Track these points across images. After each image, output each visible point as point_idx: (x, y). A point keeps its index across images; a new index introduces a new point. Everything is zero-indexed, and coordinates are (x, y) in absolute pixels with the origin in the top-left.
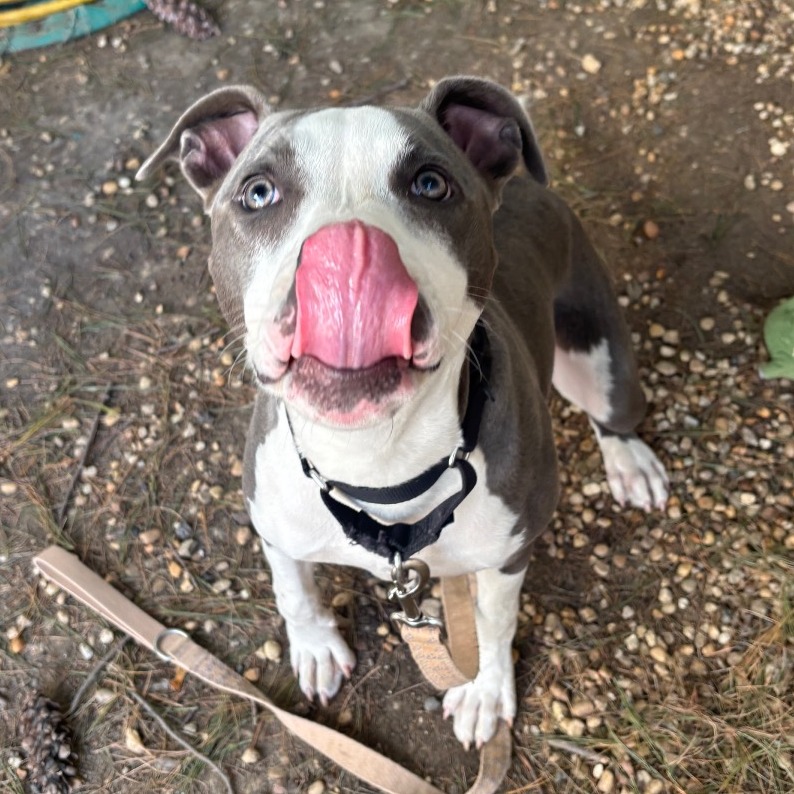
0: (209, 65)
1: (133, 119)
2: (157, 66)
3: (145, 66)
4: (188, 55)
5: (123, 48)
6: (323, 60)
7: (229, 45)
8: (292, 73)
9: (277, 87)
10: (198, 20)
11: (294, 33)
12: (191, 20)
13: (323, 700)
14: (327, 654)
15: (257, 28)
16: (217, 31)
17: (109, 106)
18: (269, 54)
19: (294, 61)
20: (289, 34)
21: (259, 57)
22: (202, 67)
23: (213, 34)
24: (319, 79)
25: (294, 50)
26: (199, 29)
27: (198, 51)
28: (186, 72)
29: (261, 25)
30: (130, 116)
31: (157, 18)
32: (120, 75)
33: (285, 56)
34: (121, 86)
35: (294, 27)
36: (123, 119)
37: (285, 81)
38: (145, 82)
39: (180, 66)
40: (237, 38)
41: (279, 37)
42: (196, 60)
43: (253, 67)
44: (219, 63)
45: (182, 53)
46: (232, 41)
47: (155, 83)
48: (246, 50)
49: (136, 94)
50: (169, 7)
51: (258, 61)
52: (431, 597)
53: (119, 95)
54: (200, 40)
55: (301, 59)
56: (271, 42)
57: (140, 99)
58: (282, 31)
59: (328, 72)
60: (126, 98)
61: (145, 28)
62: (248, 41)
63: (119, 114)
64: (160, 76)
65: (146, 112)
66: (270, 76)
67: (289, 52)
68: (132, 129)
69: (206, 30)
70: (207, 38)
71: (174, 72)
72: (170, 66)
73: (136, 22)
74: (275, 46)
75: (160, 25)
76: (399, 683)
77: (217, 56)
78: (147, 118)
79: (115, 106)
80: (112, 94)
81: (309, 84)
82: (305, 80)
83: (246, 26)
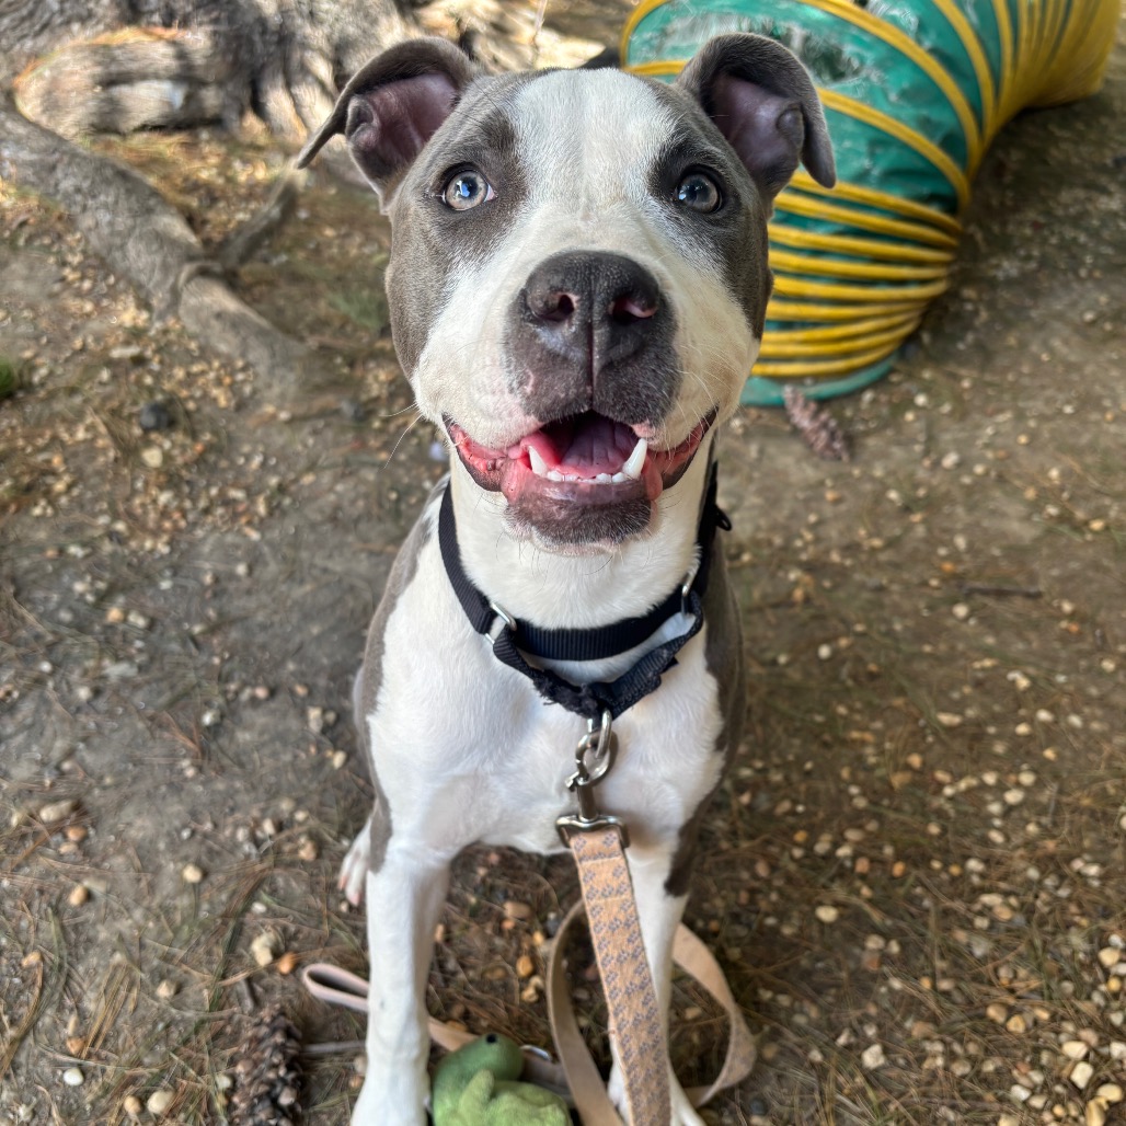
2: (766, 460)
3: (754, 456)
7: (851, 475)
8: (909, 528)
9: (886, 533)
10: (832, 436)
11: (928, 494)
12: (824, 435)
15: (889, 473)
16: (845, 457)
18: (891, 501)
19: (917, 517)
20: (922, 493)
21: (879, 497)
22: (813, 481)
23: (840, 458)
24: (936, 546)
25: (921, 509)
26: (828, 446)
27: (816, 466)
28: (794, 479)
37: (898, 532)
39: (790, 471)
40: (863, 472)
41: (910, 490)
42: (811, 473)
43: (868, 505)
44: (833, 486)
45: (798, 461)
46: (856, 472)
47: (756, 475)
48: (868, 487)
51: (877, 503)
54: (824, 457)
55: (925, 520)
56: (899, 491)
58: (916, 486)
59: (950, 544)
61: (771, 423)
62: (872, 479)
64: (765, 470)
66: (883, 520)
67: (915, 508)
69: (834, 450)
70: (832, 458)
71: (782, 473)
72: (780, 466)
73: (765, 414)
74: (902, 496)
77: (834, 479)
81: (923, 547)
82: (920, 541)
83: (878, 466)
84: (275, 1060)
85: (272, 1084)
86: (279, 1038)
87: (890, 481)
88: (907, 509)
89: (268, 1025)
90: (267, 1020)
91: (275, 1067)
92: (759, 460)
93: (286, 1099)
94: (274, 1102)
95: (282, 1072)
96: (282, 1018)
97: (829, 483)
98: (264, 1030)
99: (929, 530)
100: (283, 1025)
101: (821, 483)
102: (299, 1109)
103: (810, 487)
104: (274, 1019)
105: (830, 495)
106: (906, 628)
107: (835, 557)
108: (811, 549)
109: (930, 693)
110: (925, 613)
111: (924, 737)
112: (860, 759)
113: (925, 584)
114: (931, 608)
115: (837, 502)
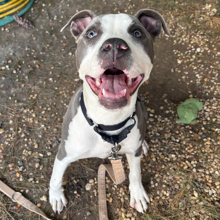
0: (31, 36)
1: (11, 50)
2: (17, 36)
3: (14, 36)
4: (26, 33)
5: (8, 31)
6: (61, 36)
7: (36, 31)
8: (53, 39)
9: (49, 42)
10: (28, 24)
11: (54, 28)
12: (26, 24)
13: (59, 212)
14: (60, 199)
15: (44, 27)
16: (34, 27)
17: (4, 46)
18: (47, 34)
19: (54, 35)
20: (53, 29)
21: (44, 34)
22: (29, 36)
23: (32, 28)
24: (60, 40)
25: (54, 33)
26: (29, 27)
27: (28, 32)
28: (25, 38)
29: (45, 26)
30: (10, 49)
31: (17, 23)
32: (7, 38)
33: (51, 34)
34: (7, 41)
35: (54, 27)
36: (8, 50)
37: (51, 41)
38: (14, 40)
39: (23, 36)
40: (39, 29)
41: (50, 29)
42: (28, 35)
43: (43, 37)
44: (34, 36)
45: (24, 33)
46: (37, 30)
47: (16, 40)
48: (41, 32)
49: (11, 43)
50: (21, 21)
51: (44, 35)
52: (89, 183)
53: (7, 43)
54: (29, 29)
55: (55, 35)
56: (48, 30)
57: (12, 44)
58: (51, 28)
59: (63, 39)
60: (9, 44)
61: (14, 26)
62: (41, 30)
63: (7, 48)
64: (18, 38)
65: (14, 48)
66: (47, 39)
67: (52, 33)
68: (10, 52)
69: (31, 27)
70: (31, 29)
71: (22, 37)
72: (21, 36)
73: (12, 24)
74: (49, 32)
75: (18, 25)
76: (80, 207)
77: (33, 34)
78: (14, 49)
79: (6, 46)
80: (5, 43)
81: (58, 42)
82: (57, 41)
83: (41, 26)
87: (45, 29)
99: (57, 37)
103: (29, 38)
107: (41, 53)
108: (35, 54)
109: (71, 76)
110: (64, 58)
111: (74, 85)
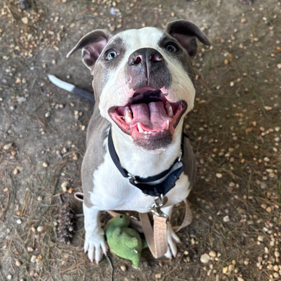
1: (204, 22)
2: (223, 7)
8: (268, 33)
9: (260, 35)
18: (264, 21)
19: (271, 28)
20: (275, 17)
21: (260, 20)
22: (238, 14)
23: (248, 4)
24: (276, 40)
28: (231, 14)
29: (267, 8)
35: (278, 15)
36: (201, 21)
37: (264, 34)
38: (215, 10)
39: (231, 10)
40: (256, 9)
41: (271, 16)
42: (237, 11)
43: (255, 23)
44: (245, 16)
45: (234, 6)
46: (253, 9)
47: (219, 12)
48: (257, 15)
49: (210, 13)
54: (242, 4)
55: (274, 29)
56: (267, 17)
57: (211, 16)
58: (273, 14)
60: (206, 13)
62: (259, 12)
63: (201, 18)
64: (222, 10)
65: (210, 22)
66: (259, 30)
67: (271, 24)
68: (202, 26)
70: (245, 4)
71: (228, 11)
72: (227, 8)
77: (245, 13)
80: (202, 9)
81: (271, 40)
83: (261, 6)
84: (68, 220)
85: (67, 226)
86: (68, 214)
87: (265, 12)
88: (269, 25)
89: (66, 210)
90: (65, 208)
91: (67, 221)
92: (220, 6)
93: (71, 229)
94: (68, 230)
95: (69, 223)
96: (69, 208)
97: (243, 15)
98: (65, 211)
99: (275, 33)
100: (69, 210)
101: (241, 15)
102: (74, 231)
103: (237, 17)
104: (67, 208)
105: (243, 20)
106: (260, 73)
107: (241, 46)
108: (233, 43)
109: (264, 98)
110: (268, 67)
111: (259, 114)
112: (237, 123)
113: (270, 56)
114: (270, 65)
115: (245, 23)
